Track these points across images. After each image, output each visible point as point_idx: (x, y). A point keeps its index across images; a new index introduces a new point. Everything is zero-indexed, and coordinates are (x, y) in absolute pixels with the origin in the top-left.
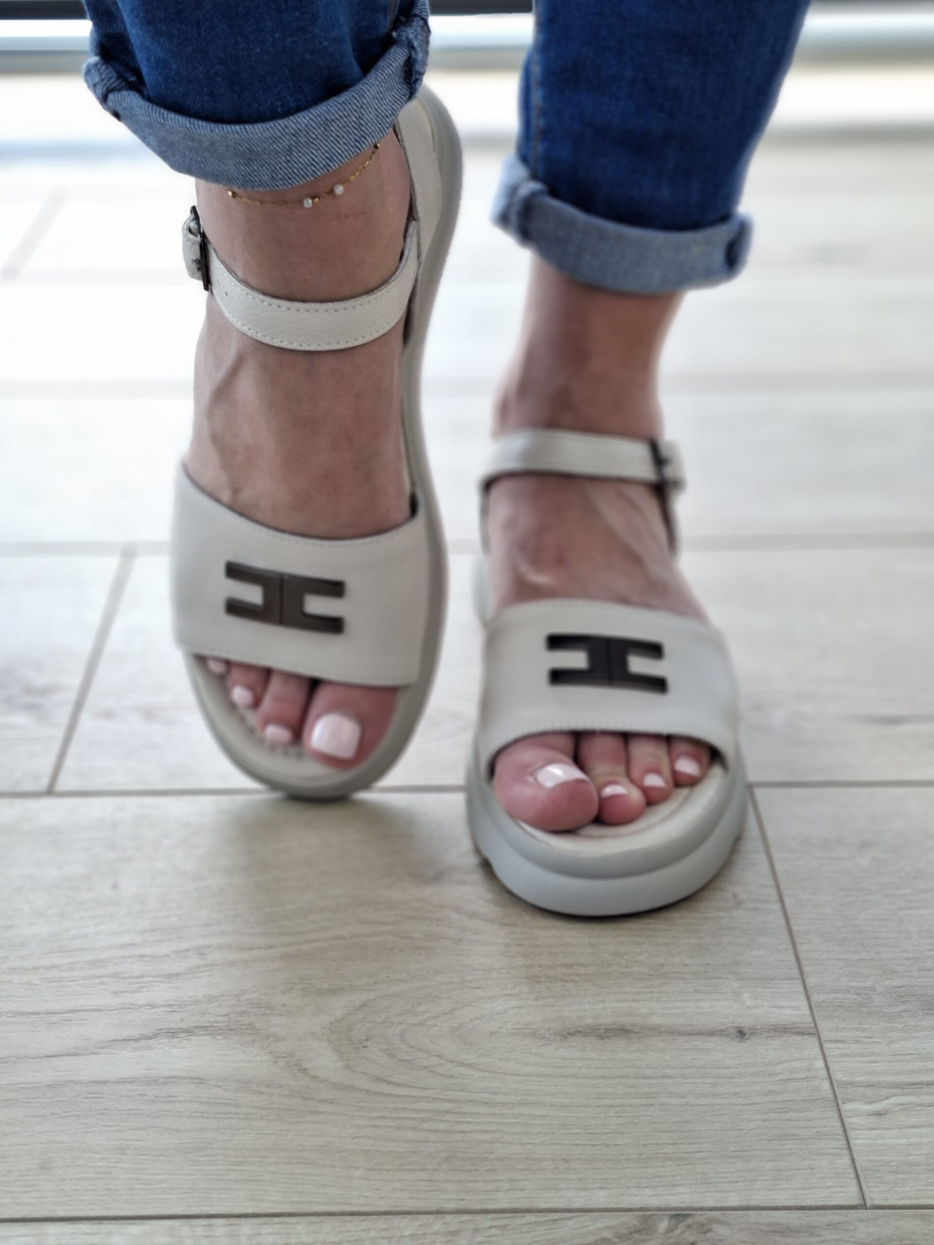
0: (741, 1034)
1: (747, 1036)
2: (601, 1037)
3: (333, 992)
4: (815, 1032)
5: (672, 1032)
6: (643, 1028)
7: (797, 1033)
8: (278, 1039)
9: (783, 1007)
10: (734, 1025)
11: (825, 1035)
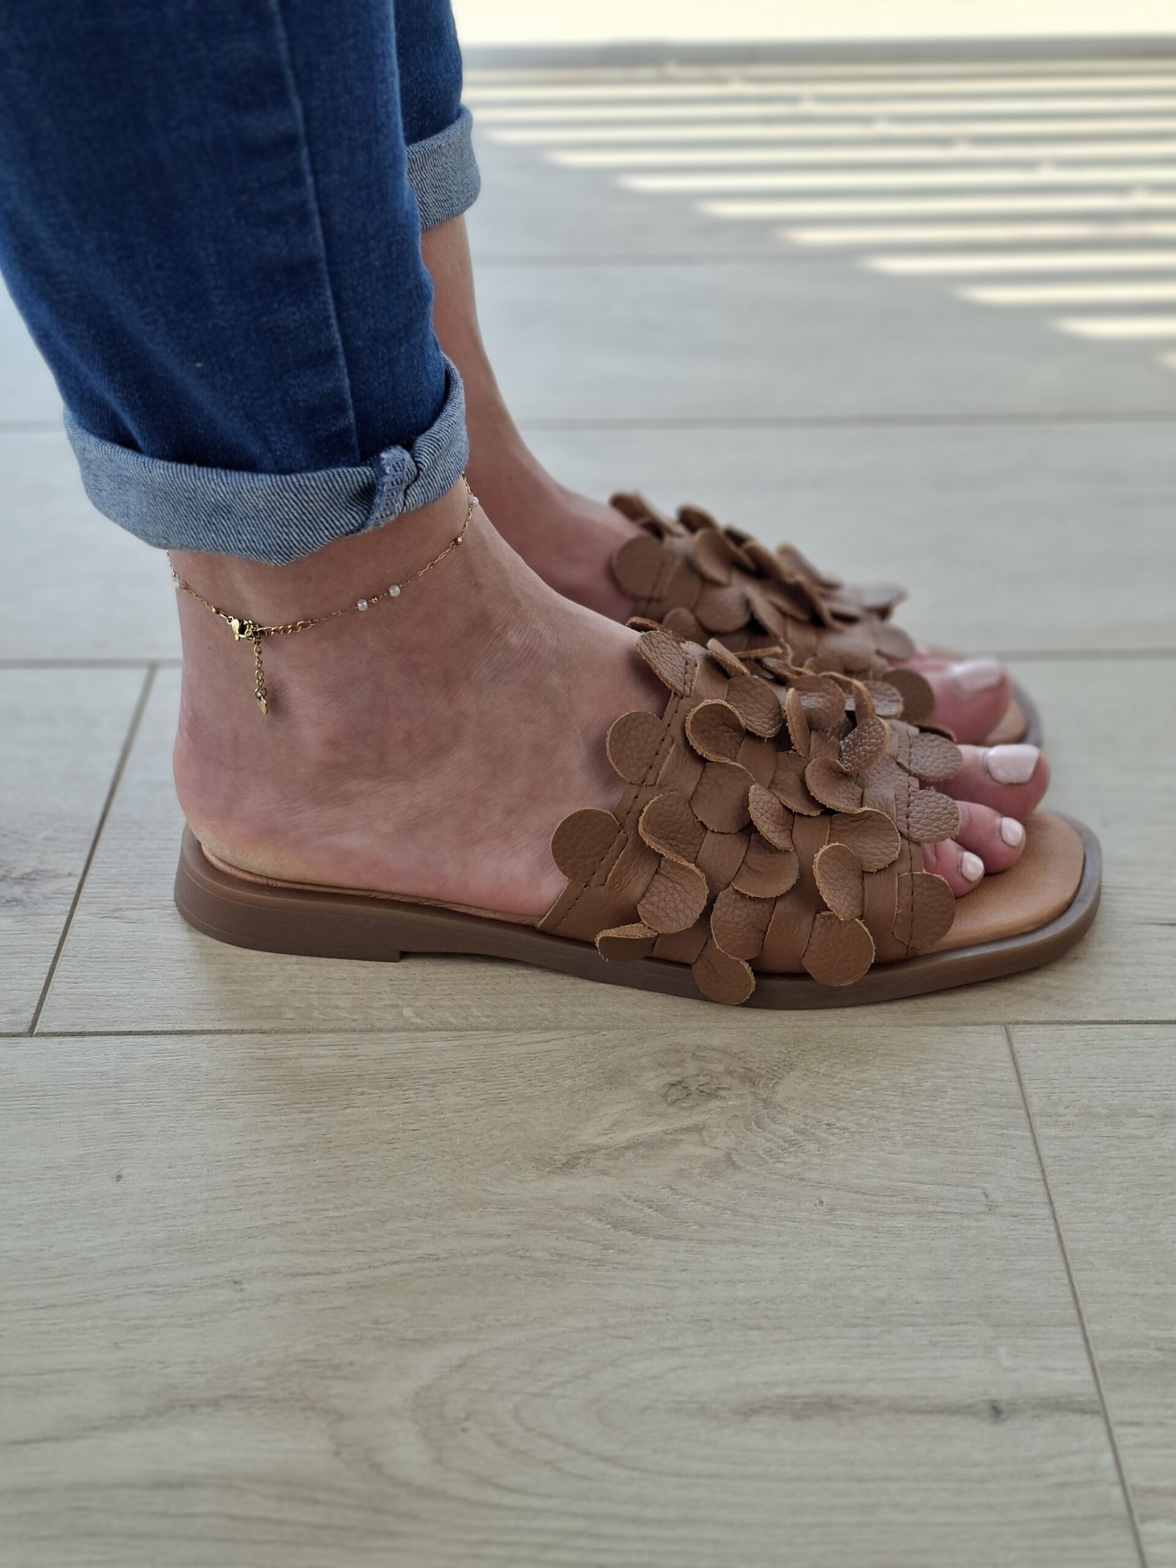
0: (996, 1411)
1: (1004, 1416)
2: (797, 1417)
3: (422, 1343)
4: (1097, 1409)
5: (898, 1408)
6: (857, 1401)
7: (1074, 1411)
8: (341, 1417)
9: (1054, 1370)
10: (986, 1397)
11: (1114, 1415)
